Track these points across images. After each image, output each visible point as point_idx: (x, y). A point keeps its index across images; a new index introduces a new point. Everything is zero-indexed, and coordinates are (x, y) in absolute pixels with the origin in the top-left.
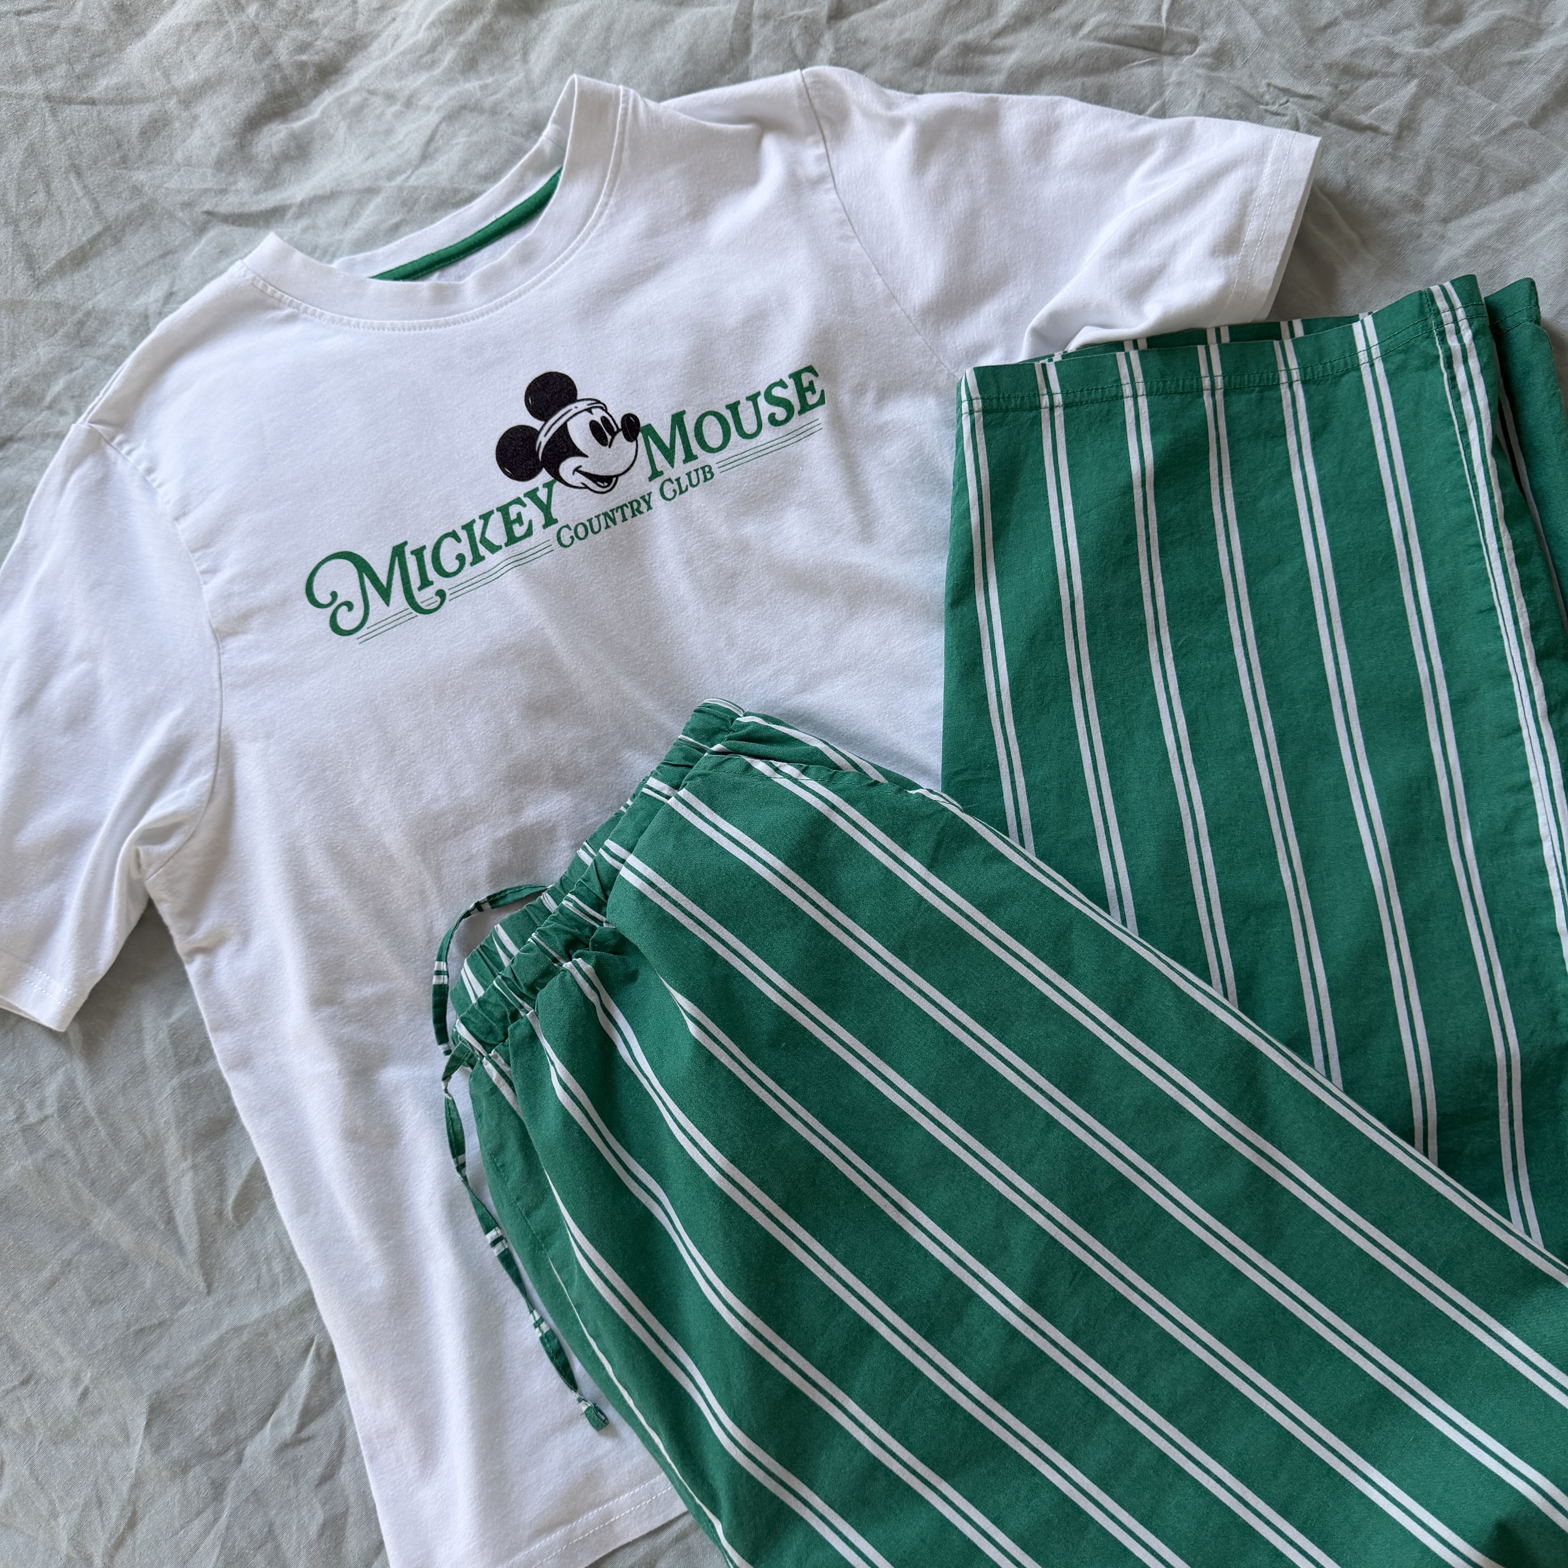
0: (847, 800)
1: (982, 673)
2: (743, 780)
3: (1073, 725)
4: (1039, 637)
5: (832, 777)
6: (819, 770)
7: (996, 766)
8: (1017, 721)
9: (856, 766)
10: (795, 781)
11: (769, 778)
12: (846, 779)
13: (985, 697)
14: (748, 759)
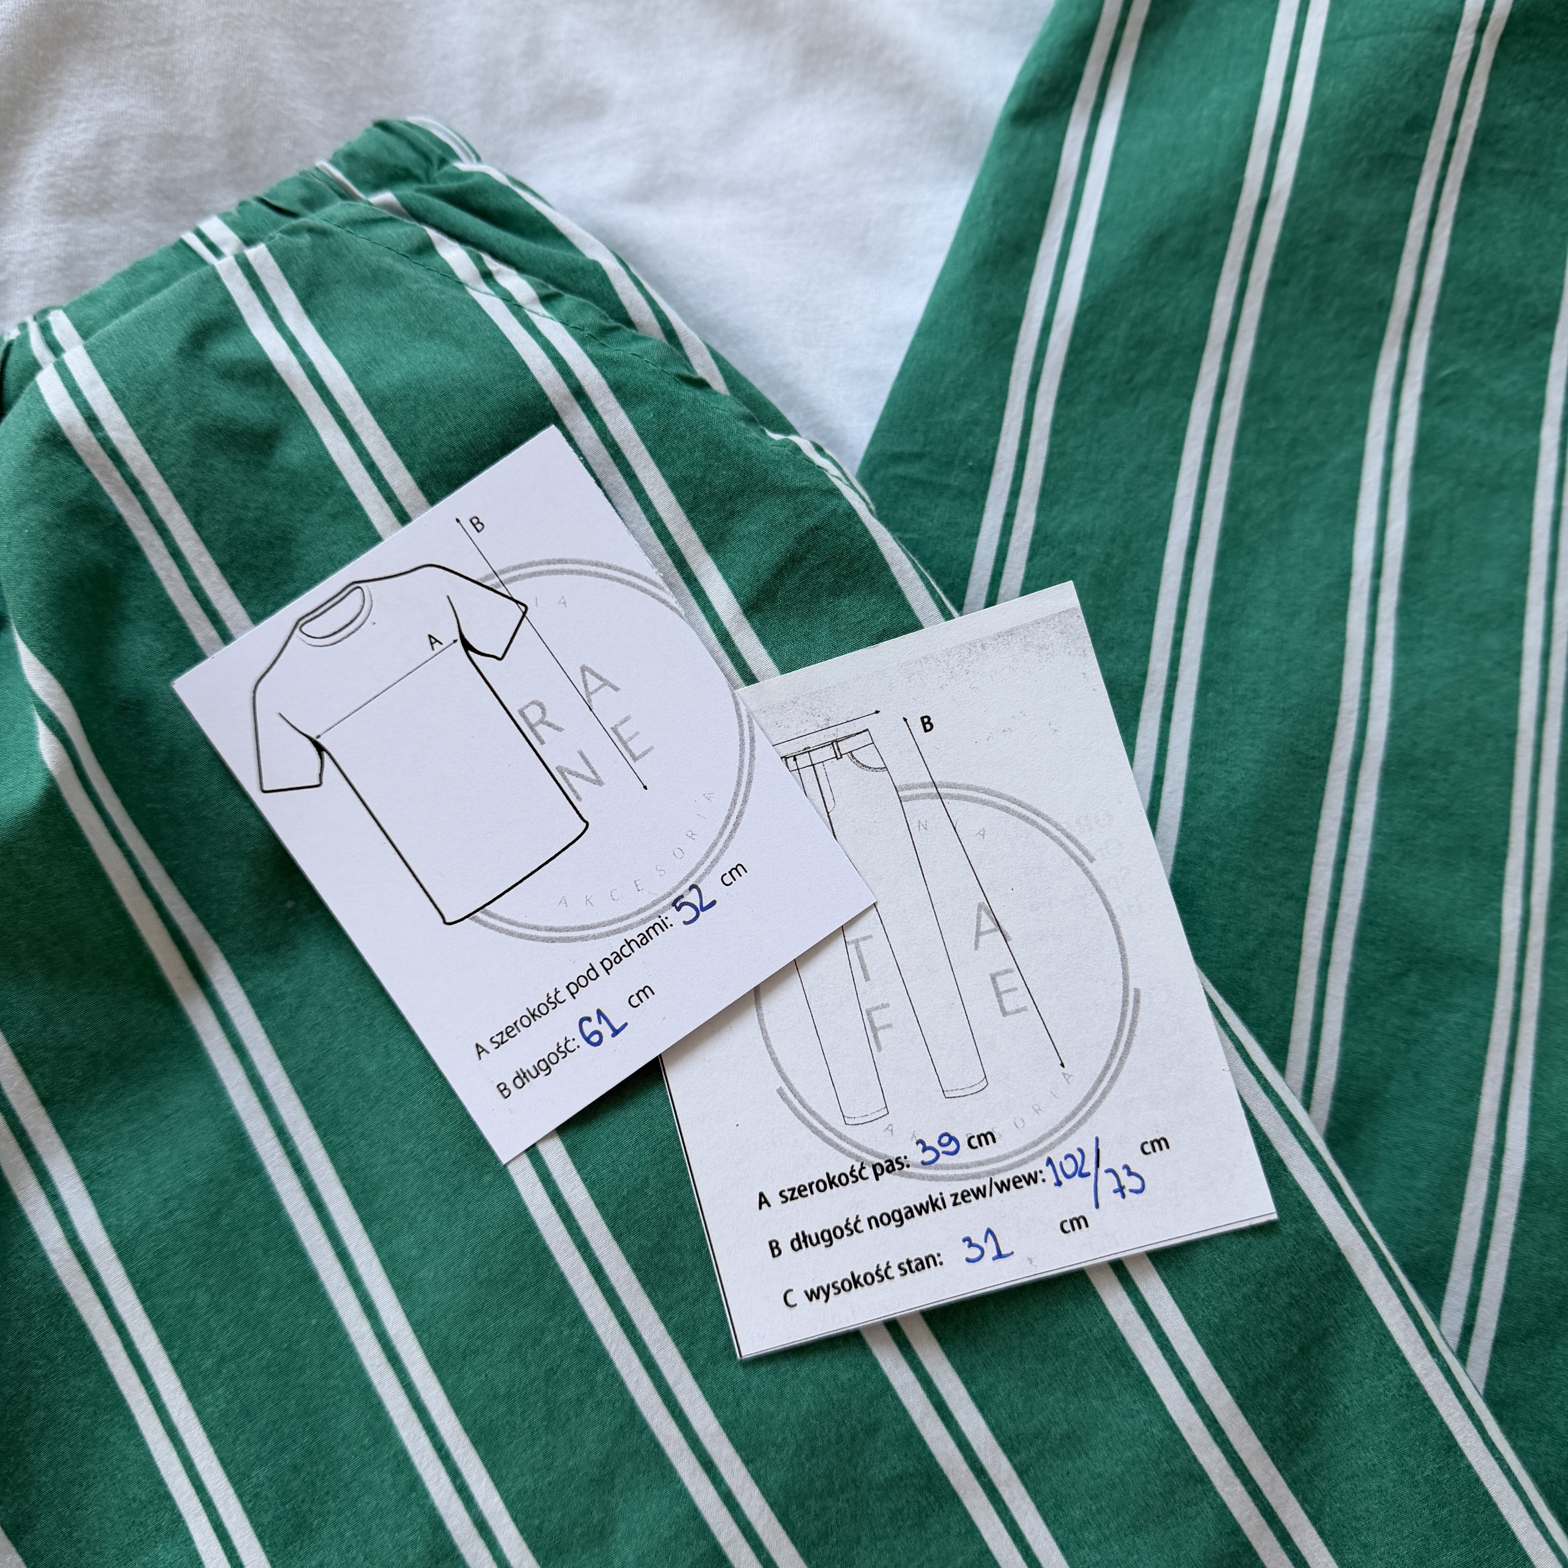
0: (617, 389)
1: (1028, 274)
2: (400, 267)
3: (1177, 449)
4: (1174, 243)
5: (604, 332)
6: (582, 308)
7: (986, 470)
8: (1064, 399)
9: (670, 334)
10: (515, 308)
11: (460, 285)
12: (634, 347)
13: (1015, 323)
14: (433, 234)
